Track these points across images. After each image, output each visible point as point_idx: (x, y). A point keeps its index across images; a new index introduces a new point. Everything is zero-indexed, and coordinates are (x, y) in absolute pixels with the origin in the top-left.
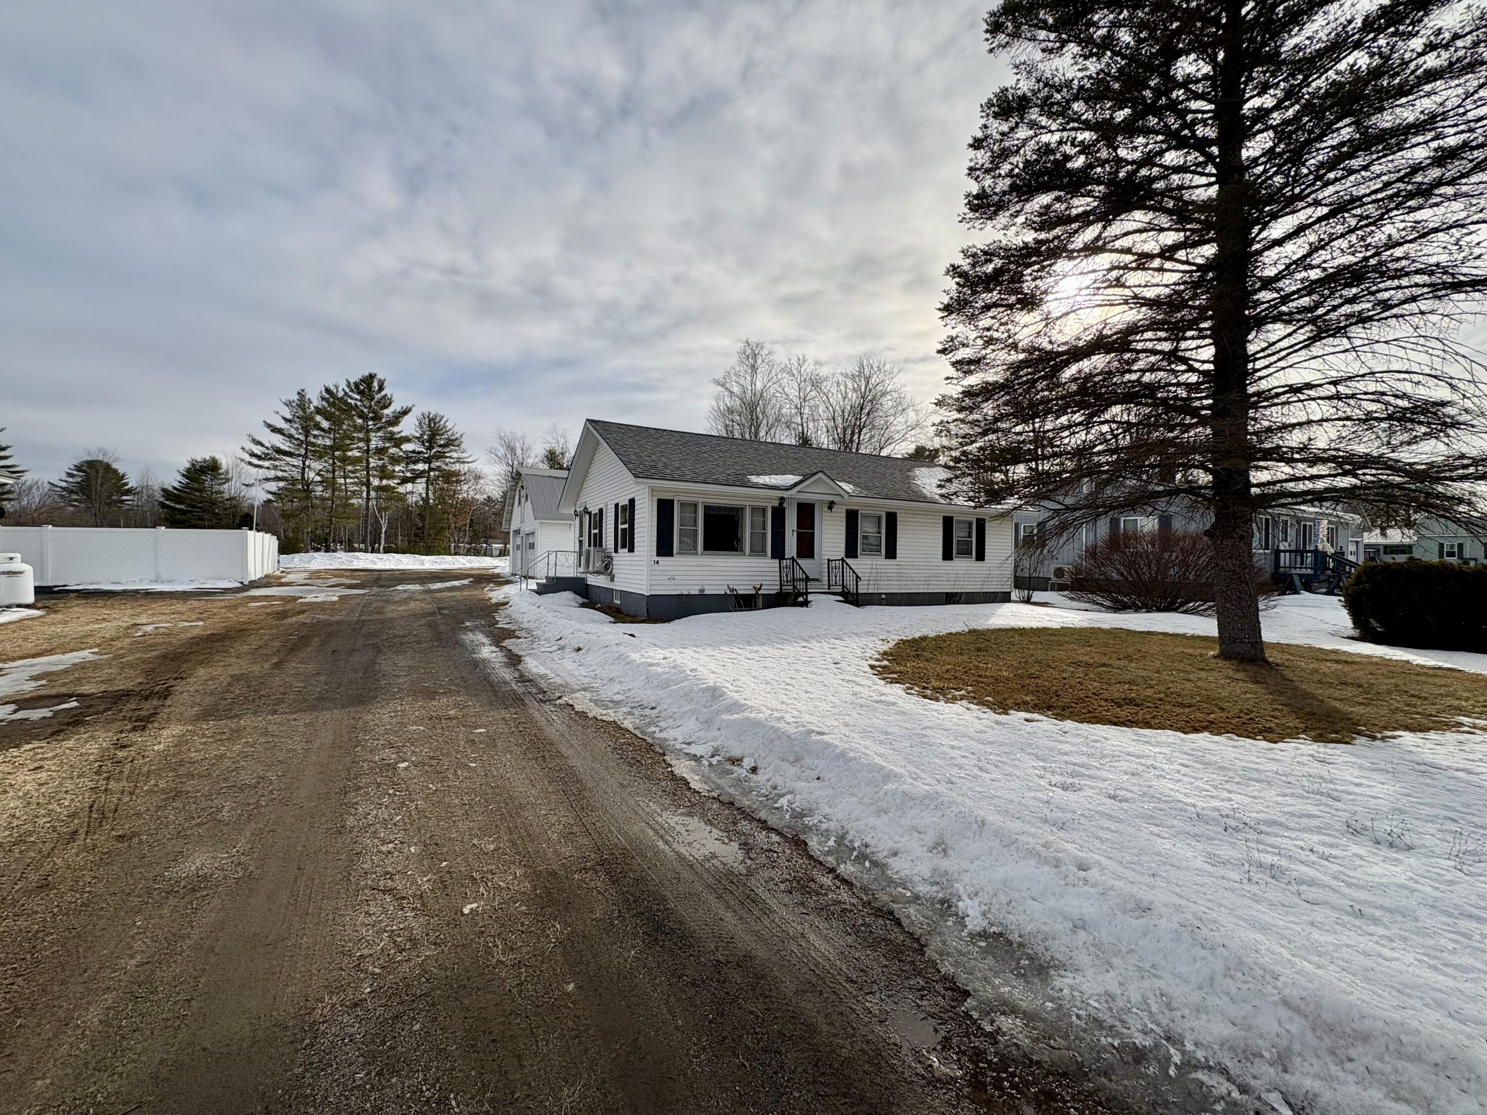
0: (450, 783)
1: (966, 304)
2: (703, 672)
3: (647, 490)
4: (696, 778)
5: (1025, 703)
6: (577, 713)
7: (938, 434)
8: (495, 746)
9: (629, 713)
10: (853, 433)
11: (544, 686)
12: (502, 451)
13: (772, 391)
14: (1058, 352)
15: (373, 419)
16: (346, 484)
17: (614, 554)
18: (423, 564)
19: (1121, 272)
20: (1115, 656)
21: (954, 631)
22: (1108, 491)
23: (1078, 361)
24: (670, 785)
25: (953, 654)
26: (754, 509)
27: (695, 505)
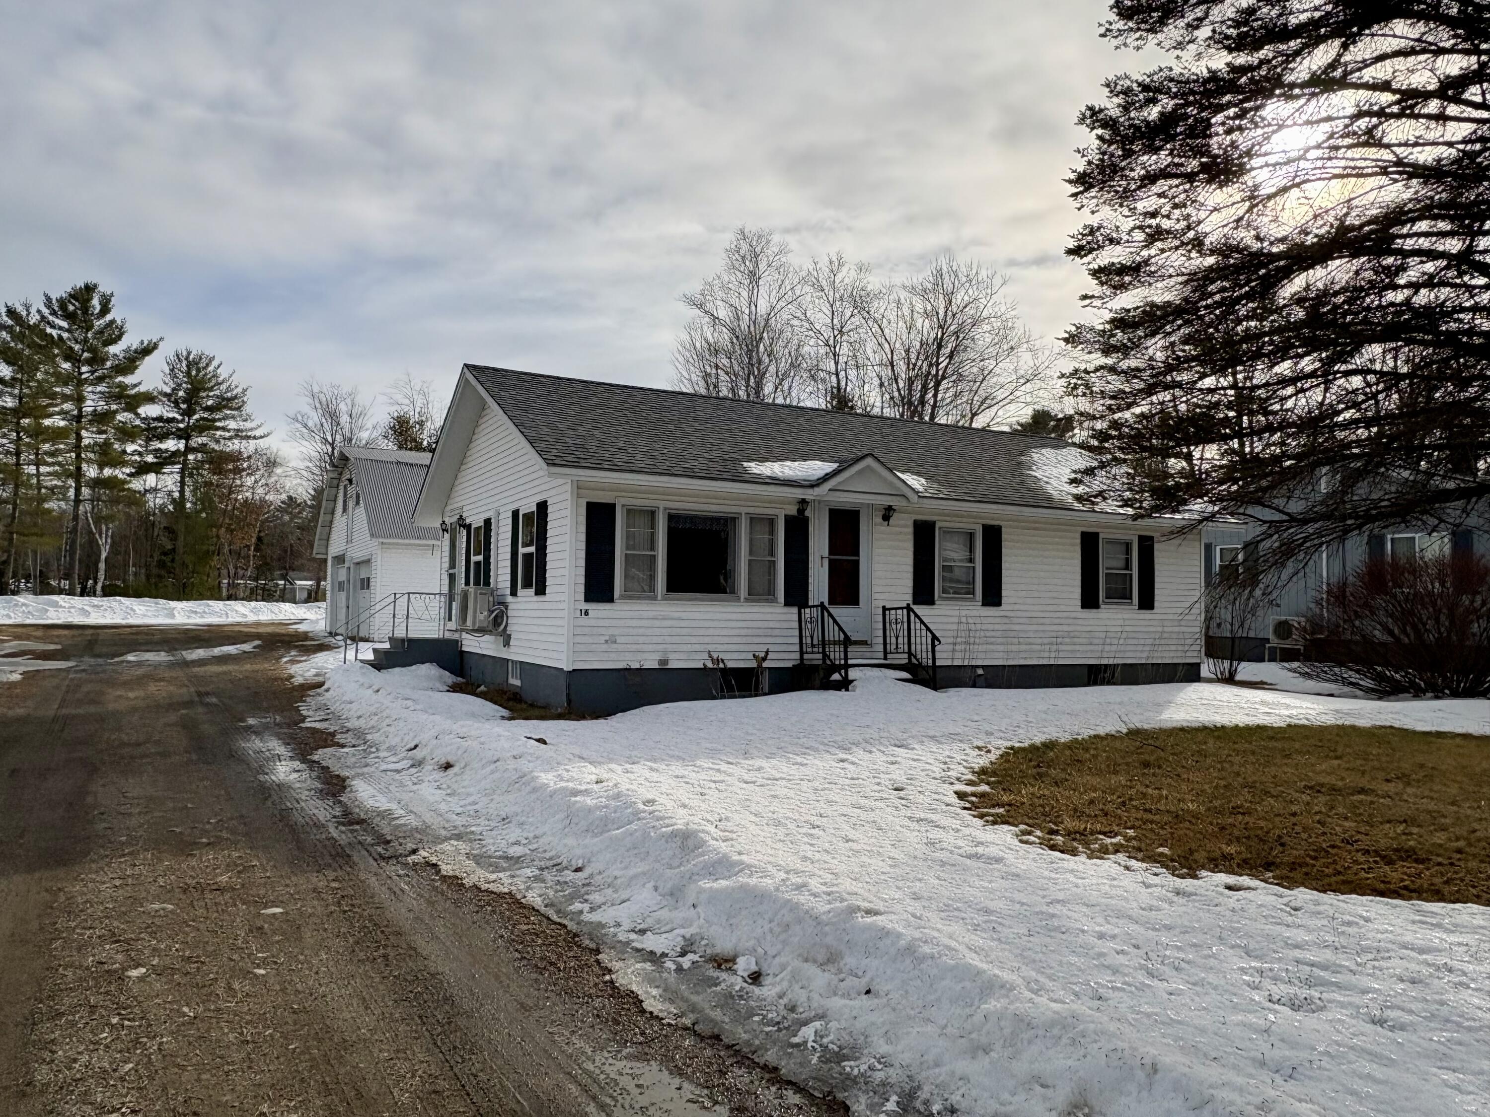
0: (221, 1004)
1: (1115, 172)
2: (665, 805)
3: (568, 487)
4: (654, 992)
5: (1226, 857)
6: (444, 878)
7: (1071, 390)
8: (300, 939)
9: (537, 879)
10: (925, 388)
11: (386, 830)
12: (314, 418)
13: (785, 316)
14: (1270, 254)
15: (89, 362)
16: (38, 474)
17: (510, 599)
18: (173, 616)
19: (1375, 120)
20: (1381, 775)
21: (1102, 732)
22: (1362, 490)
23: (1306, 269)
24: (608, 1005)
25: (1099, 773)
26: (754, 520)
27: (652, 514)
